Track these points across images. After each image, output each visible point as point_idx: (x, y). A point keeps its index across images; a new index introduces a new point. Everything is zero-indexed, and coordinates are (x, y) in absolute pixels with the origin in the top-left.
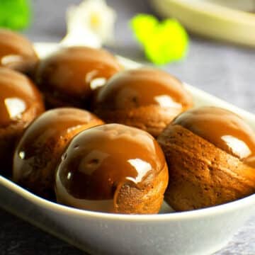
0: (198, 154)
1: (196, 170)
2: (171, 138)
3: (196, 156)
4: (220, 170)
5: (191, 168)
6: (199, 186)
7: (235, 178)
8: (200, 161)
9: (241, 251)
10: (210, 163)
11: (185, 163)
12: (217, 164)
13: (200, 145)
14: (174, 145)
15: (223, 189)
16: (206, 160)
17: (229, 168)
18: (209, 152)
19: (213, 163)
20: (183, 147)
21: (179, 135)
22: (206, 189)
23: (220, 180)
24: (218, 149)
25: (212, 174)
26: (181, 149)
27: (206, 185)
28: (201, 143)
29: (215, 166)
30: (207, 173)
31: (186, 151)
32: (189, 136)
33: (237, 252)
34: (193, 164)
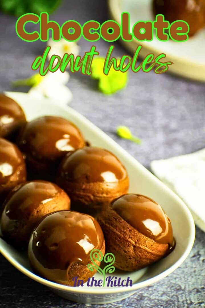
0: (126, 236)
1: (124, 247)
2: (109, 220)
3: (125, 237)
4: (140, 248)
5: (120, 245)
6: (126, 257)
7: (150, 252)
8: (127, 241)
9: (151, 294)
10: (134, 243)
11: (117, 241)
12: (139, 244)
13: (128, 230)
14: (111, 226)
15: (142, 259)
16: (131, 241)
17: (146, 246)
18: (134, 235)
19: (136, 243)
20: (116, 230)
21: (115, 220)
22: (130, 259)
23: (140, 254)
24: (140, 234)
25: (135, 250)
26: (115, 231)
27: (130, 256)
28: (128, 228)
29: (138, 245)
30: (131, 249)
31: (118, 233)
32: (121, 222)
33: (148, 295)
34: (123, 242)
